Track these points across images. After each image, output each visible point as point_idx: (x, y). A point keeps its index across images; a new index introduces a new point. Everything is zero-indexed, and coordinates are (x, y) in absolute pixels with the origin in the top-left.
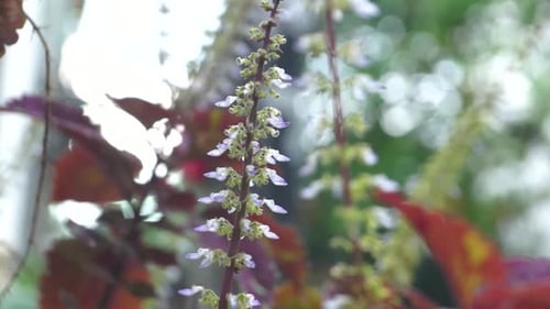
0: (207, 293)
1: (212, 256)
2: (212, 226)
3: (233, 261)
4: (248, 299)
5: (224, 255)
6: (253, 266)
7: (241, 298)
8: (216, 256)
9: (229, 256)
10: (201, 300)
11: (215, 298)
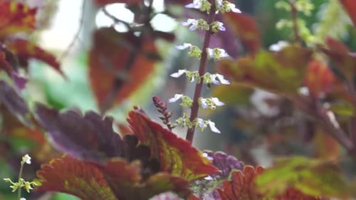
0: (194, 48)
1: (197, 23)
2: (197, 4)
3: (211, 27)
4: (220, 52)
5: (205, 23)
6: (224, 30)
7: (216, 51)
8: (199, 24)
9: (208, 23)
10: (189, 53)
11: (198, 52)
